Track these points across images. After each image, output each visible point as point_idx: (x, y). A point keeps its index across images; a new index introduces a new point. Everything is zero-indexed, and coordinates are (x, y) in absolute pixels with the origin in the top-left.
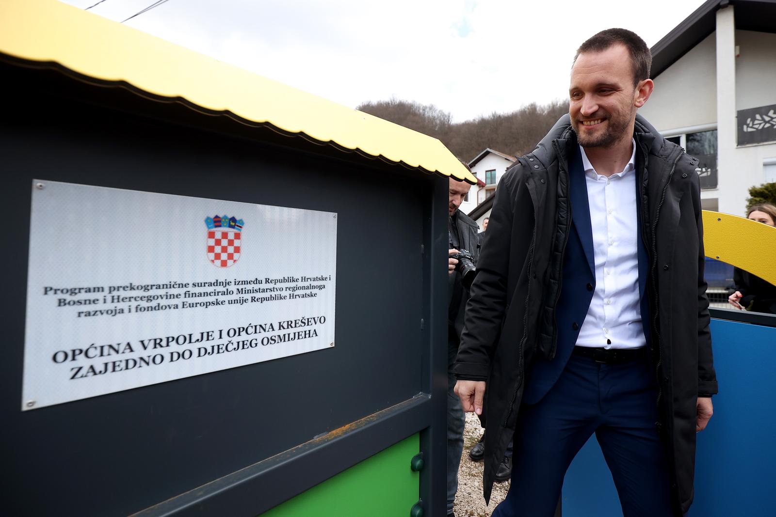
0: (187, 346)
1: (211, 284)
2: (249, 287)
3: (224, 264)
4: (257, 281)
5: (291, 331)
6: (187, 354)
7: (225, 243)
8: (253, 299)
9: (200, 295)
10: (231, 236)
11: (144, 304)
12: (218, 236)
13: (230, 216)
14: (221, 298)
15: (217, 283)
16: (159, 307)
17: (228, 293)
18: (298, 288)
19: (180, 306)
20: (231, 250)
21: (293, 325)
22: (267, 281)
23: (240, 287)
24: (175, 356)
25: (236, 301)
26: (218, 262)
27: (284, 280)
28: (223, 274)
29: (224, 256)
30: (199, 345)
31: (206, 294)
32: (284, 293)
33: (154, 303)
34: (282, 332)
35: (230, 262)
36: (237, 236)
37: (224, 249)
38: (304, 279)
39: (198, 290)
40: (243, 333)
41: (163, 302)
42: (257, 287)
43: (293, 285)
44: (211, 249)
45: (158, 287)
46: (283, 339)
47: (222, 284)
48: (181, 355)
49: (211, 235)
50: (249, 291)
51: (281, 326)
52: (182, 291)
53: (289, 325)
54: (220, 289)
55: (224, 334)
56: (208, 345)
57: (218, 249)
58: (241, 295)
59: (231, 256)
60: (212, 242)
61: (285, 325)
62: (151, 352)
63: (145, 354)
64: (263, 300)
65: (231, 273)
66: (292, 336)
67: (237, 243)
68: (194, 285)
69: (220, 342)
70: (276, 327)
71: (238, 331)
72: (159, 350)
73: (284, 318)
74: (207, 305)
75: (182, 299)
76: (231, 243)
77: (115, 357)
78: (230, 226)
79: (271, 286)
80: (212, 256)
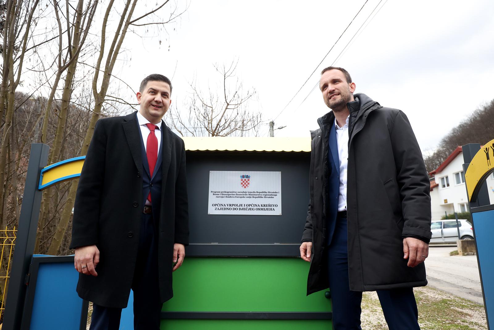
0: (236, 207)
1: (242, 192)
2: (252, 194)
3: (245, 187)
4: (254, 192)
5: (265, 208)
6: (237, 209)
7: (245, 182)
8: (253, 197)
9: (239, 195)
10: (247, 180)
11: (228, 196)
12: (244, 180)
13: (246, 175)
14: (244, 196)
15: (243, 192)
16: (230, 197)
17: (246, 195)
18: (267, 195)
19: (235, 197)
20: (247, 184)
21: (266, 206)
22: (257, 192)
23: (249, 193)
24: (234, 209)
25: (248, 197)
26: (244, 187)
27: (262, 192)
28: (245, 190)
29: (245, 185)
30: (239, 207)
31: (241, 195)
32: (262, 196)
33: (229, 196)
34: (262, 208)
35: (247, 187)
36: (249, 180)
37: (245, 184)
38: (269, 192)
39: (239, 194)
40: (250, 206)
41: (231, 196)
42: (254, 194)
43: (266, 194)
44: (242, 184)
45: (230, 192)
46: (262, 209)
47: (244, 192)
48: (235, 209)
49: (242, 180)
50: (252, 195)
51: (262, 206)
52: (235, 193)
53: (264, 206)
54: (244, 193)
55: (245, 205)
56: (241, 207)
57: (243, 184)
58: (249, 196)
59: (247, 185)
60: (242, 182)
61: (263, 206)
62: (229, 207)
63: (228, 207)
64: (256, 197)
65: (247, 190)
66: (265, 209)
67: (248, 182)
68: (238, 192)
69: (244, 207)
70: (260, 206)
71: (249, 205)
72: (230, 207)
73: (263, 204)
74: (241, 197)
75: (235, 195)
76: (247, 182)
77: (222, 207)
78: (247, 178)
79: (258, 194)
80: (242, 185)
